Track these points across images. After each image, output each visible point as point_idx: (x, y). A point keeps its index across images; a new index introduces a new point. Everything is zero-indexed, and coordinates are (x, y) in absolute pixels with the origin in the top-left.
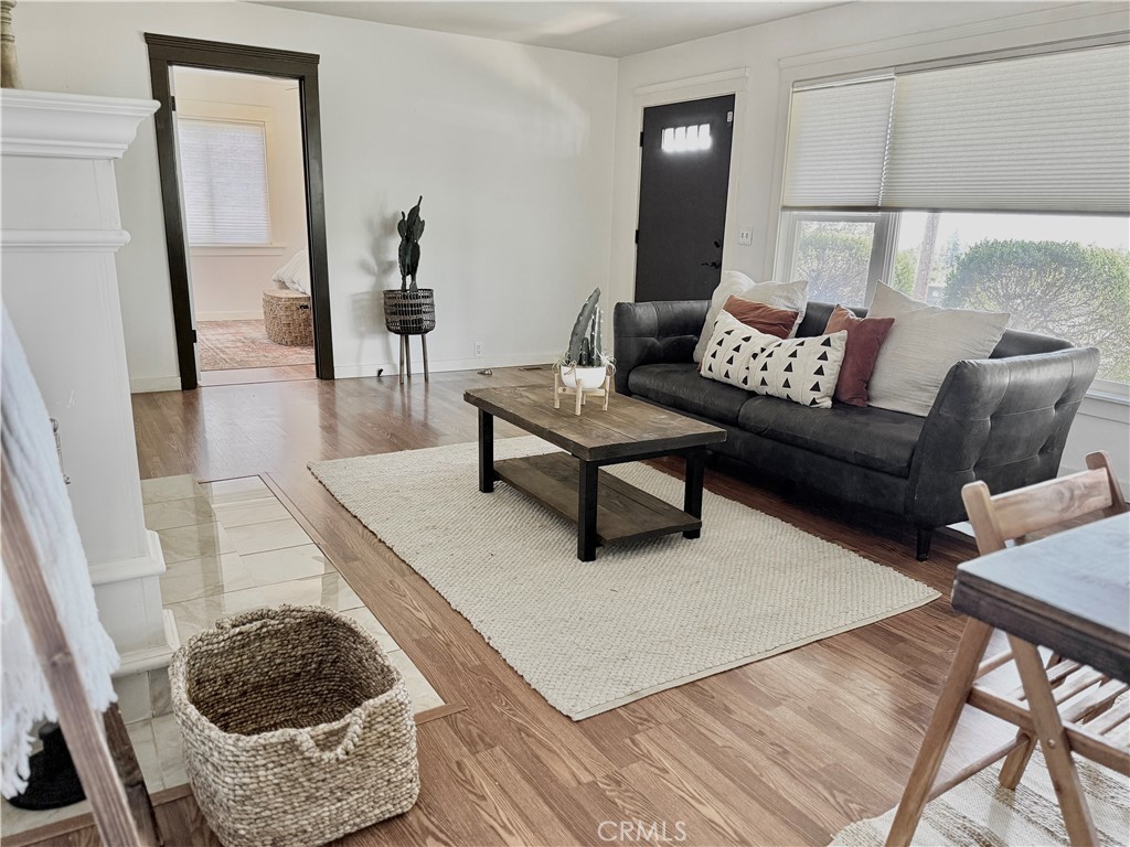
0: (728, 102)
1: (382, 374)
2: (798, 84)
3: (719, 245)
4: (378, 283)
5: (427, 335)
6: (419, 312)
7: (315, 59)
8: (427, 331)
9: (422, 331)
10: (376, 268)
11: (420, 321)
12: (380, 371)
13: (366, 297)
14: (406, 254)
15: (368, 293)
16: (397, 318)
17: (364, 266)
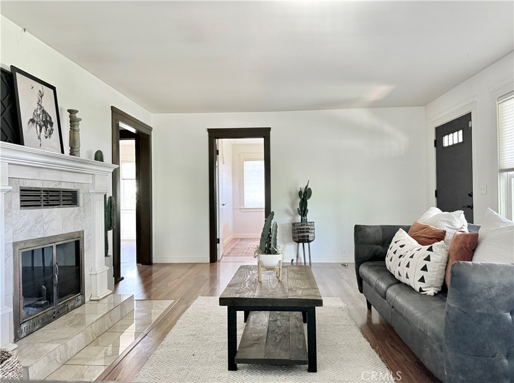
0: (468, 117)
1: (293, 262)
2: (499, 99)
3: (471, 195)
4: (293, 219)
5: (310, 243)
6: (308, 232)
7: (269, 129)
8: (310, 241)
9: (309, 242)
10: (292, 213)
11: (308, 236)
12: (292, 260)
13: (287, 225)
14: (302, 206)
15: (289, 224)
16: (296, 235)
17: (287, 212)
